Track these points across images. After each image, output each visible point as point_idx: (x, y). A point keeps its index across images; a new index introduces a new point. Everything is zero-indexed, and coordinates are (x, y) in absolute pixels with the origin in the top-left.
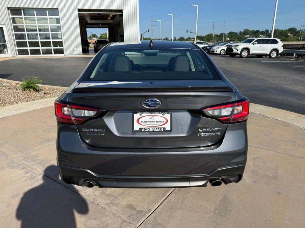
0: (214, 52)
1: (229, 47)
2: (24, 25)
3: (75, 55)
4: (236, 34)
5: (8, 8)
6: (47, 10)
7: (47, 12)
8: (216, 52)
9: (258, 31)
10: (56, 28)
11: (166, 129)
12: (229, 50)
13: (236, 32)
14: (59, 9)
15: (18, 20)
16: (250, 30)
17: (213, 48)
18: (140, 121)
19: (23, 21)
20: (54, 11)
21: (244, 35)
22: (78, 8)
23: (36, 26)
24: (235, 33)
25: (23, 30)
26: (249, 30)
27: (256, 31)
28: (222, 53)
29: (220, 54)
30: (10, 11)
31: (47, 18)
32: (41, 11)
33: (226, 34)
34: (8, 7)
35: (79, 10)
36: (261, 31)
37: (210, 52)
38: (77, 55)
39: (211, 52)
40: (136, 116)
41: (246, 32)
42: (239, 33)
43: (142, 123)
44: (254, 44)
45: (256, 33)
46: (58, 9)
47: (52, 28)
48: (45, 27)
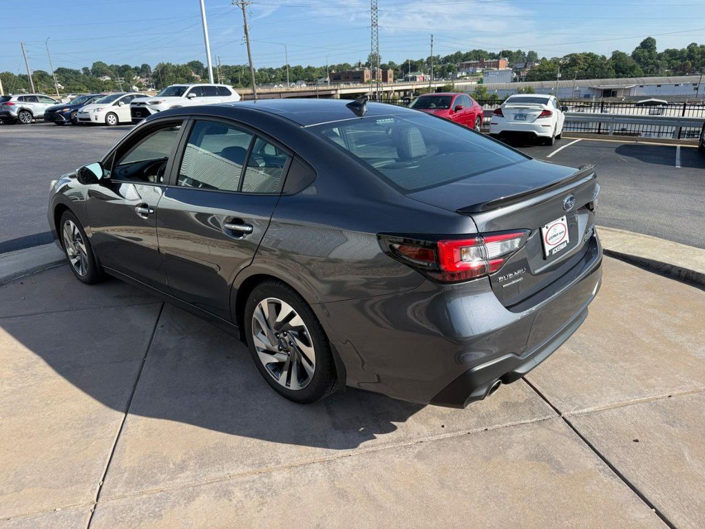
0: (89, 119)
1: (135, 106)
4: (76, 73)
8: (96, 119)
9: (126, 68)
12: (139, 114)
13: (75, 68)
16: (109, 65)
17: (84, 111)
21: (98, 76)
24: (71, 71)
26: (105, 65)
27: (123, 66)
28: (110, 122)
29: (106, 124)
33: (50, 73)
36: (133, 66)
37: (78, 121)
39: (80, 119)
41: (99, 70)
42: (82, 72)
44: (189, 98)
45: (123, 71)
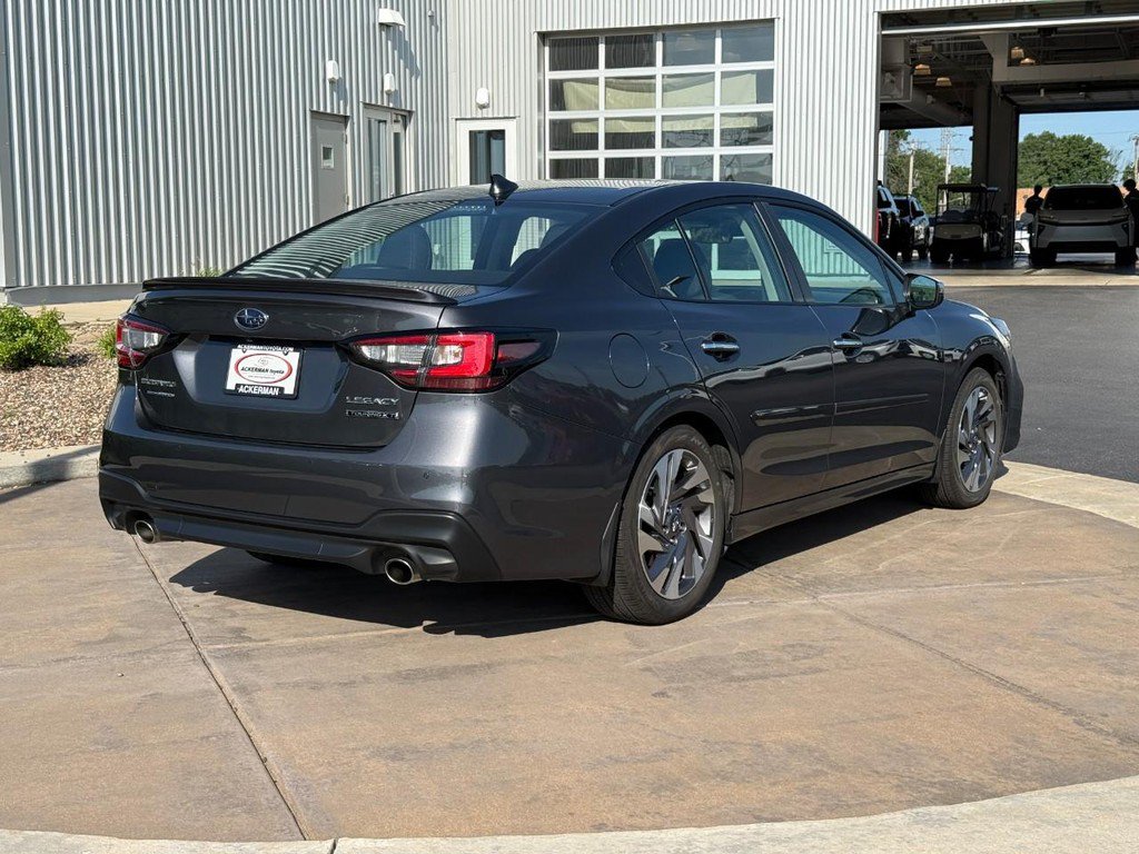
2: (601, 114)
3: (829, 275)
5: (543, 36)
6: (718, 32)
7: (719, 42)
10: (753, 123)
11: (286, 392)
14: (778, 26)
15: (576, 92)
18: (240, 367)
19: (597, 96)
20: (752, 37)
22: (884, 9)
23: (651, 119)
25: (590, 141)
30: (547, 49)
31: (711, 76)
32: (691, 40)
34: (544, 30)
35: (888, 19)
38: (841, 275)
40: (236, 353)
43: (241, 372)
46: (772, 20)
47: (733, 124)
48: (699, 120)
